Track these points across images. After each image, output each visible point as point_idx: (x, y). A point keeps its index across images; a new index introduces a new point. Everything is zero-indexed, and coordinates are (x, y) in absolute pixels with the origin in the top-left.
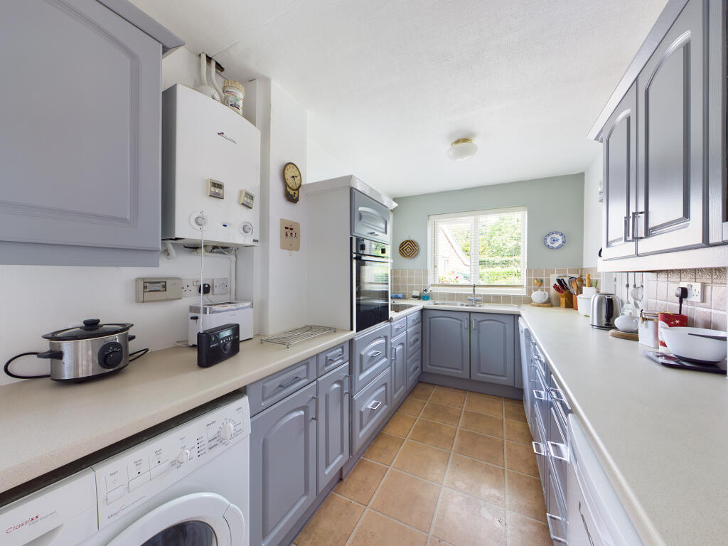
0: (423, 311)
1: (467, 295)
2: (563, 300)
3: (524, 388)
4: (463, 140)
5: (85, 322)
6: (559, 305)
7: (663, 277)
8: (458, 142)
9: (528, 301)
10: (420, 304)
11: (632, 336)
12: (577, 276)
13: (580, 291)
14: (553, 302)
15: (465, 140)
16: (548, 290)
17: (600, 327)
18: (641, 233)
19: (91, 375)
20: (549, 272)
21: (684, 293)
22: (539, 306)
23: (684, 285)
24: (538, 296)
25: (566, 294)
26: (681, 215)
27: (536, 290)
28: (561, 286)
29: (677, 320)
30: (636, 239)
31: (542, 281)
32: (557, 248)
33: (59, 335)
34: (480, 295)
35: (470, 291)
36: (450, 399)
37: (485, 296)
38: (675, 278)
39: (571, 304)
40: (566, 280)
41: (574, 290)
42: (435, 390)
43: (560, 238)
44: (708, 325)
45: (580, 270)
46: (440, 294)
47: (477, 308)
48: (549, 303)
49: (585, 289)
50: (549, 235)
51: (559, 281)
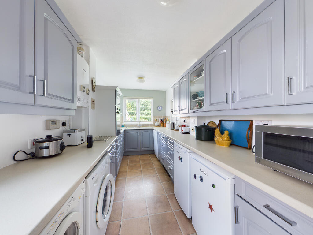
0: (125, 130)
1: (137, 125)
2: (162, 125)
3: (155, 149)
4: (141, 78)
5: (47, 136)
6: (161, 126)
7: (182, 118)
8: (140, 78)
9: (154, 125)
10: (124, 129)
11: (177, 130)
12: (165, 118)
13: (166, 122)
14: (160, 125)
15: (142, 78)
16: (158, 122)
17: (172, 130)
18: (180, 110)
19: (54, 154)
20: (159, 117)
21: (185, 121)
22: (157, 127)
23: (185, 119)
24: (156, 124)
25: (163, 123)
26: (185, 108)
27: (156, 122)
28: (162, 121)
29: (184, 126)
30: (179, 111)
31: (157, 120)
32: (161, 110)
33: (38, 141)
34: (141, 124)
35: (138, 123)
36: (135, 158)
37: (142, 125)
38: (183, 118)
39: (164, 125)
40: (163, 119)
41: (164, 122)
42: (129, 157)
43: (161, 107)
44: (188, 126)
45: (165, 116)
46: (128, 125)
47: (141, 128)
48: (159, 126)
49: (167, 121)
50: (158, 107)
51: (161, 119)
